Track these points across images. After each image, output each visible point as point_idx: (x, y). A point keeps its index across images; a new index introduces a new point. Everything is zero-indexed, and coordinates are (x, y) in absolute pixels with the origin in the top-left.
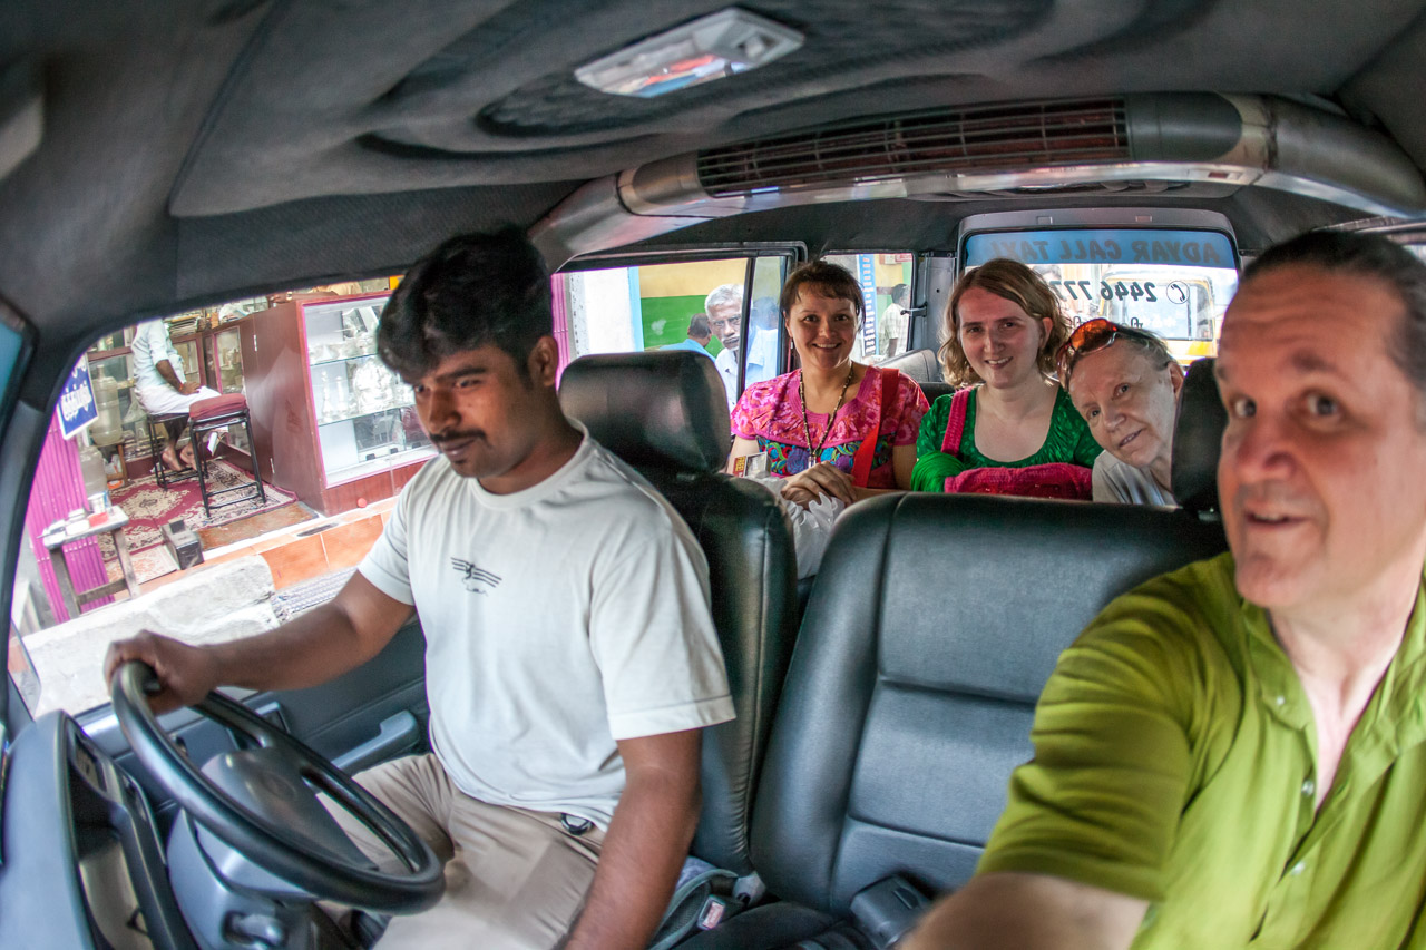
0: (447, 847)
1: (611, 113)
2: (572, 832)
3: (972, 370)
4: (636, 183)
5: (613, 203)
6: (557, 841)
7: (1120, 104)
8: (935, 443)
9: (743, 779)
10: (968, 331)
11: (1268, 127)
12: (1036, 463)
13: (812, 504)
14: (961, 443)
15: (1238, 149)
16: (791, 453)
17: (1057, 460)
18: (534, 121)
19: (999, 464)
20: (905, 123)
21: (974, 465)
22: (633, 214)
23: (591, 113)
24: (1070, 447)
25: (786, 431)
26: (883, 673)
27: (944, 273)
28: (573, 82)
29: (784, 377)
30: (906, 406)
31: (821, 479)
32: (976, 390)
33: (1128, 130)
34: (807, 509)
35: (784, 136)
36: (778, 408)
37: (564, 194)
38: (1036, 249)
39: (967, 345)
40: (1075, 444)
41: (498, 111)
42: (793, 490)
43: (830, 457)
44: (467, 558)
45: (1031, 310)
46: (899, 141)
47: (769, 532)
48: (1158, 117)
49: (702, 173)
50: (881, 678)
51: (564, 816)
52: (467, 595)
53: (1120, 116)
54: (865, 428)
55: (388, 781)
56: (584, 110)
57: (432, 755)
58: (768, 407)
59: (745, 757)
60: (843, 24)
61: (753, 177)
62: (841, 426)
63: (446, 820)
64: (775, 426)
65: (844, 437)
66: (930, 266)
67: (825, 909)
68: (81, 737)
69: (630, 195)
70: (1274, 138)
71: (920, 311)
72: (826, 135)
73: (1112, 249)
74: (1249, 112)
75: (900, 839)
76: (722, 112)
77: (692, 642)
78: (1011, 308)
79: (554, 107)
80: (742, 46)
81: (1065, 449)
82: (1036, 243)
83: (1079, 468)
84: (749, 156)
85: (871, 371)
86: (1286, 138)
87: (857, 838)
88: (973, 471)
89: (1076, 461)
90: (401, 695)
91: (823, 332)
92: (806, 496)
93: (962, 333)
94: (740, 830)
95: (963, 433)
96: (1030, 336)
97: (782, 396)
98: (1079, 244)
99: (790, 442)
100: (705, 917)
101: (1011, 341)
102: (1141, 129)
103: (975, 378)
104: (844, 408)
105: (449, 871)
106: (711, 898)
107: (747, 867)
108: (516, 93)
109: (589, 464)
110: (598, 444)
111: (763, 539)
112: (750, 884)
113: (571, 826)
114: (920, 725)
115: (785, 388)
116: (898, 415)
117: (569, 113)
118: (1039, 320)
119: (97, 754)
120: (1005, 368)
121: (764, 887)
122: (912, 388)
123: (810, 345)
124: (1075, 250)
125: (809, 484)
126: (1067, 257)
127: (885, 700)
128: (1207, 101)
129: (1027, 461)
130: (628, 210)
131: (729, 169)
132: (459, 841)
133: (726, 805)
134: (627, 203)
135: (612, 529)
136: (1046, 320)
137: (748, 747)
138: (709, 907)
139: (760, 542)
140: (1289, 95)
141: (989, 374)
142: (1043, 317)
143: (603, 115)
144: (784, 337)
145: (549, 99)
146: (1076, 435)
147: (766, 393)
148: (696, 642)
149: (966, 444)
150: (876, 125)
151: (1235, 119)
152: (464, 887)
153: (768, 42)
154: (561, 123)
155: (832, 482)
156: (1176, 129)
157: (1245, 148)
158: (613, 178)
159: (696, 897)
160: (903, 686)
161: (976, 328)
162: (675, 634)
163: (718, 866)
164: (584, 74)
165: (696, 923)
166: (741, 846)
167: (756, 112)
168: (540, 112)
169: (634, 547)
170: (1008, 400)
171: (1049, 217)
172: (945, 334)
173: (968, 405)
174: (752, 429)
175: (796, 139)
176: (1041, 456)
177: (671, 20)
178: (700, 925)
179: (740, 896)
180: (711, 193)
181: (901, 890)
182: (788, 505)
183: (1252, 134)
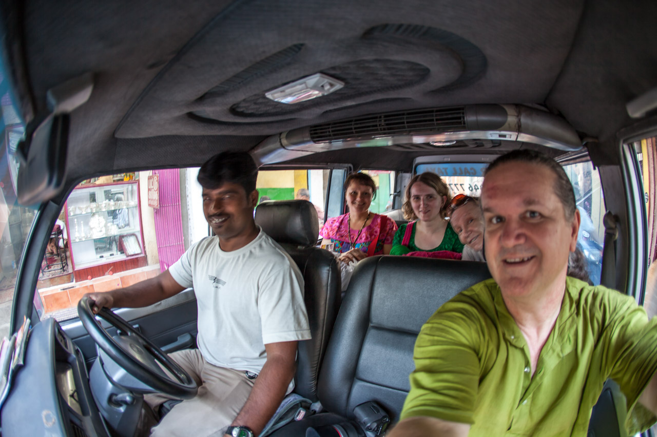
0: (200, 382)
1: (278, 110)
2: (249, 378)
3: (414, 214)
4: (287, 137)
5: (278, 144)
6: (243, 381)
7: (463, 109)
8: (399, 242)
9: (316, 362)
10: (414, 199)
11: (518, 116)
12: (438, 250)
13: (350, 263)
14: (409, 243)
15: (506, 124)
16: (344, 245)
17: (446, 249)
18: (250, 112)
19: (423, 251)
20: (385, 116)
21: (414, 251)
22: (285, 149)
23: (270, 109)
24: (451, 244)
25: (342, 237)
26: (371, 323)
27: (407, 178)
28: (265, 97)
29: (343, 216)
30: (390, 229)
31: (355, 254)
32: (416, 223)
33: (465, 119)
34: (348, 265)
35: (341, 121)
36: (339, 228)
37: (261, 140)
38: (443, 171)
39: (413, 204)
40: (453, 243)
41: (238, 107)
42: (343, 258)
43: (359, 246)
44: (215, 275)
45: (439, 192)
46: (383, 123)
47: (331, 268)
48: (476, 113)
49: (311, 134)
50: (371, 325)
51: (247, 372)
52: (213, 289)
53: (463, 113)
54: (373, 237)
55: (179, 357)
56: (268, 108)
57: (197, 350)
58: (335, 227)
59: (317, 353)
60: (358, 79)
61: (330, 136)
62: (364, 235)
63: (200, 373)
64: (338, 234)
65: (365, 239)
66: (402, 177)
67: (345, 416)
68: (60, 329)
69: (284, 142)
70: (520, 120)
71: (397, 194)
72: (356, 121)
73: (473, 171)
74: (511, 111)
75: (375, 388)
76: (318, 111)
77: (295, 309)
78: (432, 191)
79: (258, 106)
80: (323, 86)
81: (449, 245)
82: (443, 168)
83: (454, 253)
84: (329, 128)
85: (377, 216)
86: (524, 120)
87: (358, 387)
88: (414, 252)
89: (454, 250)
90: (187, 327)
91: (358, 199)
92: (349, 260)
93: (412, 199)
94: (313, 383)
95: (410, 239)
96: (438, 202)
97: (341, 223)
98: (460, 169)
99: (343, 240)
100: (297, 416)
101: (431, 204)
102: (470, 118)
103: (416, 218)
104: (365, 228)
105: (200, 389)
106: (301, 409)
107: (316, 399)
108: (244, 100)
109: (261, 241)
110: (265, 234)
111: (329, 270)
112: (317, 406)
113: (249, 376)
114: (384, 343)
115: (342, 220)
116: (386, 232)
117: (263, 109)
118: (442, 196)
119: (65, 336)
120: (427, 214)
121: (322, 407)
122: (393, 223)
123: (353, 203)
124: (458, 171)
125: (350, 256)
126: (455, 174)
127: (372, 333)
128: (494, 107)
129: (435, 249)
130: (284, 147)
131: (322, 133)
132: (205, 380)
133: (308, 373)
134: (283, 145)
135: (267, 265)
136: (444, 197)
137: (319, 349)
138: (300, 412)
139: (328, 272)
140: (526, 104)
141: (421, 216)
142: (443, 196)
143: (275, 110)
144: (344, 201)
145: (255, 104)
146: (454, 240)
147: (335, 222)
148: (297, 308)
149: (411, 243)
150: (374, 117)
151: (505, 114)
152: (205, 395)
153: (332, 85)
154: (260, 113)
155: (359, 256)
156: (483, 118)
157: (509, 125)
158: (279, 135)
159: (294, 408)
160: (379, 328)
161: (417, 198)
162: (289, 305)
163: (304, 397)
164: (269, 94)
165: (294, 418)
166: (314, 389)
167: (331, 111)
168: (252, 108)
169: (274, 271)
170: (429, 226)
171: (448, 158)
172: (405, 200)
173: (413, 228)
174: (329, 235)
175: (347, 122)
176: (440, 248)
177: (298, 76)
178: (295, 419)
179: (313, 411)
180: (315, 142)
181: (373, 406)
182: (341, 263)
183: (511, 119)
